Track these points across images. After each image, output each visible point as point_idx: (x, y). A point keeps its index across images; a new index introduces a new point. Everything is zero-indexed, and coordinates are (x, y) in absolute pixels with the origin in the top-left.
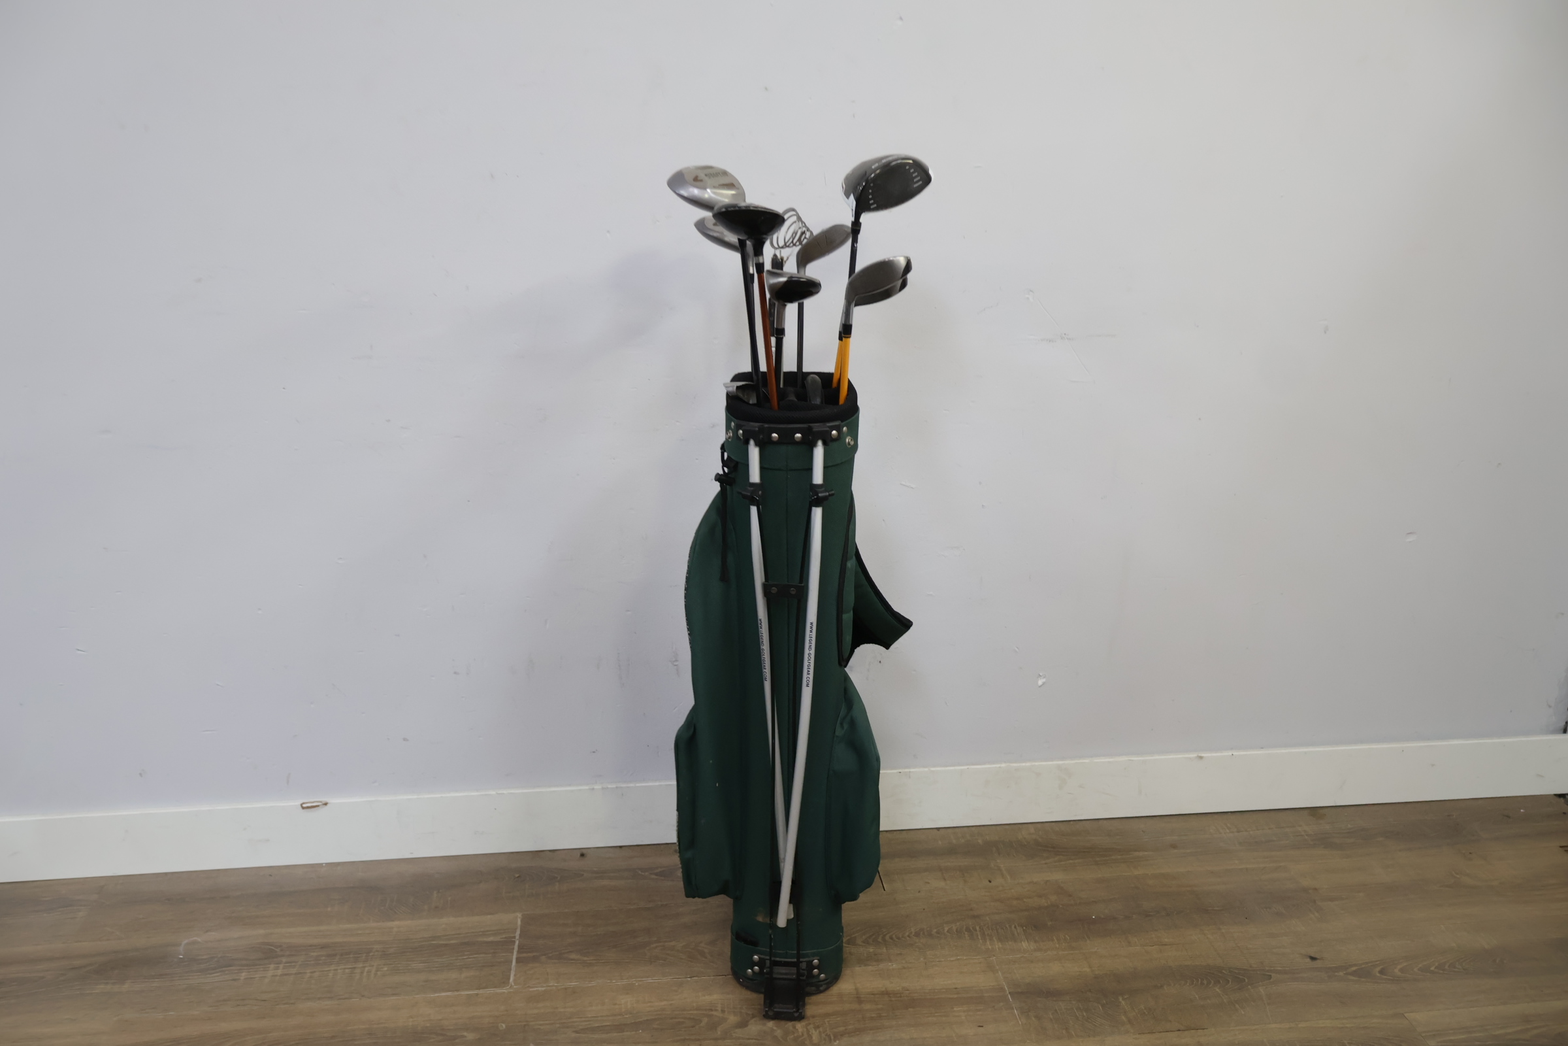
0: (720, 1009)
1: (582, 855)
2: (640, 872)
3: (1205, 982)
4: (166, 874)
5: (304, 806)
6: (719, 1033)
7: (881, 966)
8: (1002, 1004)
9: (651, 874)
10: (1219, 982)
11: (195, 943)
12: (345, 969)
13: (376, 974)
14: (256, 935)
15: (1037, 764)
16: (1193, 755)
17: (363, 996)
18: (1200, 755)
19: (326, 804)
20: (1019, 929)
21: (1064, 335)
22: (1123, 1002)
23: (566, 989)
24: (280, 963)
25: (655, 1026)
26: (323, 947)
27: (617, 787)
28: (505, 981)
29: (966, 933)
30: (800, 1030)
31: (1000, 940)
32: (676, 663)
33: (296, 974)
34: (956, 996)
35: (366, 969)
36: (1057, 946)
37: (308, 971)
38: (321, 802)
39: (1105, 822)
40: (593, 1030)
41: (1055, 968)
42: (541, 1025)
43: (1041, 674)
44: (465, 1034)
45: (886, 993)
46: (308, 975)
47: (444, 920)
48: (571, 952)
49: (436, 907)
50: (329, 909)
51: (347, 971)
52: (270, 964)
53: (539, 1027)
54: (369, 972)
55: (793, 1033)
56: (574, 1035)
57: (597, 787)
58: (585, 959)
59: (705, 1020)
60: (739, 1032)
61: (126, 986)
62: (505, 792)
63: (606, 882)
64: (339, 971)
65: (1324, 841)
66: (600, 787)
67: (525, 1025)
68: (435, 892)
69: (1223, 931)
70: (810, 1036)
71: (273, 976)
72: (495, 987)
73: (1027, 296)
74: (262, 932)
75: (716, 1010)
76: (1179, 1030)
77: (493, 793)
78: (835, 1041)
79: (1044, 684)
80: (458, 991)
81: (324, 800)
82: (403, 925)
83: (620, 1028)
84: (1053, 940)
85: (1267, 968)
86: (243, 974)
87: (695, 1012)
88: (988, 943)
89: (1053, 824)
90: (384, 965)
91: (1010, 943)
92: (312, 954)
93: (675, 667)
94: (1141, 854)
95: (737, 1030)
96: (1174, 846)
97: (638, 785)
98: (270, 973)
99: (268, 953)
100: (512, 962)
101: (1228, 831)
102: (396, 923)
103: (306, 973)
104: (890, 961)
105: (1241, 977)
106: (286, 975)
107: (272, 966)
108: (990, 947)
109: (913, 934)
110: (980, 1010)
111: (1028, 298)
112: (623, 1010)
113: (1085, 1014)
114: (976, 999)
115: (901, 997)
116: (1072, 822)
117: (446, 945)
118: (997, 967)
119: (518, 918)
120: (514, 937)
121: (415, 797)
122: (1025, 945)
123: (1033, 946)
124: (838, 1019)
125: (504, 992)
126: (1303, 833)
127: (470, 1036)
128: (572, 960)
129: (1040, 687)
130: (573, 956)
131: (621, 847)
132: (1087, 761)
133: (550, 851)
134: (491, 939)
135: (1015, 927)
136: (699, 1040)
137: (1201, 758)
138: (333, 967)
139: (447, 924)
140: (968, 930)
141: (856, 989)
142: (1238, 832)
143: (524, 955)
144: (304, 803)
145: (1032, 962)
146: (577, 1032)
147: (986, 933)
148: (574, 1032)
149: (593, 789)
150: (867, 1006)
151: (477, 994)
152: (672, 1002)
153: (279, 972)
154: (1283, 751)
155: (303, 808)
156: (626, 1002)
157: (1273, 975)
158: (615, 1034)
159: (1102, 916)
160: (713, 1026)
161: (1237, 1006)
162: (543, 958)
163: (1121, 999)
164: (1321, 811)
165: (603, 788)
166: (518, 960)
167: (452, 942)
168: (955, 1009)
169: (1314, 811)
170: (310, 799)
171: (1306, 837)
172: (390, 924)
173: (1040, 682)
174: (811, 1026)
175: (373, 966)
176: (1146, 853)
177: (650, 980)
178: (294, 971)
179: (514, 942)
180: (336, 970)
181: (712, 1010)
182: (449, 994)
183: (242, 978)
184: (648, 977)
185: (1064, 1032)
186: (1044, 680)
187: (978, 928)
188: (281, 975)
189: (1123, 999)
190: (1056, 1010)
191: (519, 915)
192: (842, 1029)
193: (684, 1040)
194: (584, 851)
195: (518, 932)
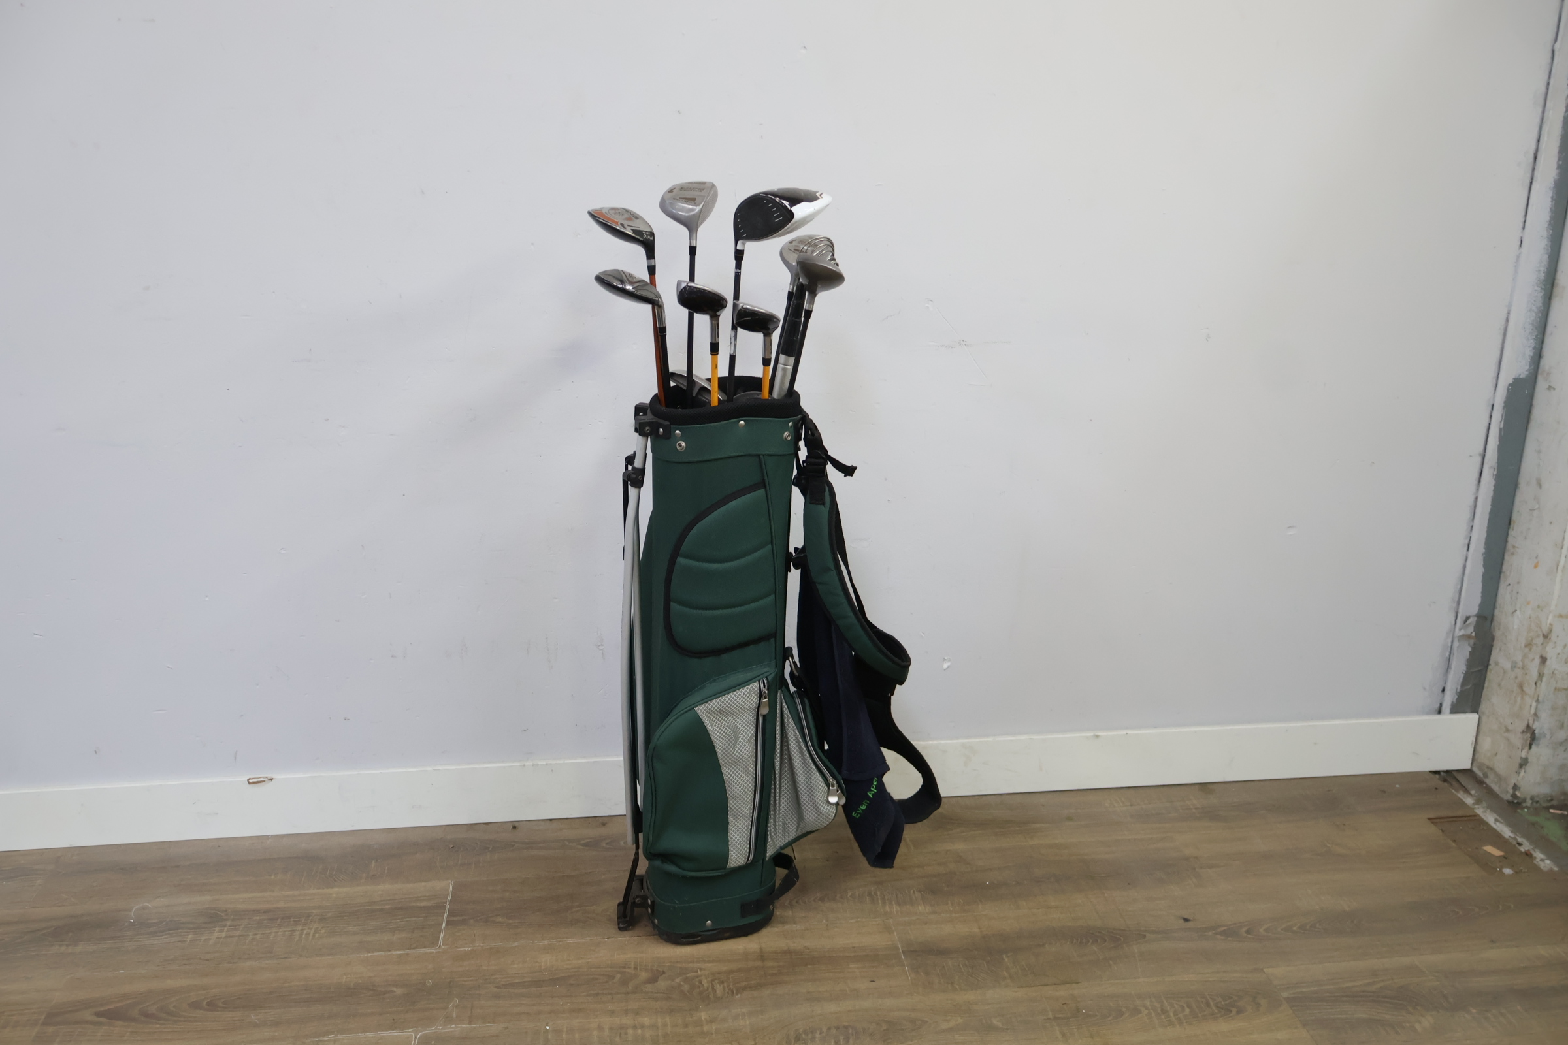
0: (633, 966)
1: (514, 827)
2: (567, 843)
3: (1084, 941)
4: (120, 845)
5: (250, 781)
6: (630, 988)
7: (787, 927)
8: (894, 961)
9: (578, 844)
10: (1097, 941)
11: (144, 908)
12: (286, 931)
13: (314, 935)
14: (203, 900)
15: (943, 742)
16: (1091, 734)
17: (301, 956)
18: (1097, 734)
19: (271, 780)
20: (917, 894)
21: (962, 342)
22: (1006, 960)
23: (491, 948)
24: (225, 926)
25: (572, 982)
26: (265, 912)
27: (547, 764)
28: (435, 942)
29: (868, 898)
30: (706, 985)
31: (899, 904)
32: (601, 647)
33: (239, 936)
34: (852, 954)
35: (305, 932)
36: (951, 909)
37: (250, 934)
38: (266, 777)
39: (1008, 796)
40: (513, 985)
41: (947, 929)
42: (465, 981)
43: (946, 658)
44: (395, 989)
45: (788, 952)
46: (251, 937)
47: (381, 887)
48: (497, 915)
49: (374, 875)
50: (273, 877)
51: (287, 933)
52: (215, 927)
53: (463, 983)
54: (308, 934)
55: (699, 987)
56: (495, 990)
57: (529, 763)
58: (511, 921)
59: (619, 976)
60: (649, 987)
61: (79, 948)
62: (440, 768)
63: (535, 852)
64: (280, 933)
65: (1211, 814)
66: (531, 764)
67: (450, 982)
68: (374, 861)
69: (1106, 895)
70: (714, 990)
71: (217, 938)
72: (425, 947)
73: (927, 305)
74: (208, 898)
75: (629, 968)
76: (1055, 984)
77: (429, 769)
78: (737, 994)
79: (949, 667)
80: (390, 951)
81: (270, 776)
82: (340, 892)
83: (538, 983)
84: (947, 904)
85: (1143, 929)
86: (190, 936)
87: (610, 969)
88: (887, 907)
89: (959, 798)
90: (322, 928)
91: (908, 906)
92: (255, 918)
93: (601, 651)
94: (1038, 825)
95: (646, 985)
96: (1069, 819)
97: (566, 762)
98: (215, 935)
99: (214, 917)
100: (442, 925)
101: (1121, 804)
102: (336, 889)
103: (248, 935)
104: (795, 923)
105: (1118, 936)
106: (230, 937)
107: (217, 929)
108: (889, 910)
109: (819, 898)
110: (873, 967)
111: (928, 307)
112: (543, 968)
113: (970, 970)
114: (872, 958)
115: (802, 955)
116: (977, 797)
117: (381, 910)
118: (894, 928)
119: (450, 885)
120: (446, 903)
121: (356, 773)
122: (921, 908)
123: (928, 909)
124: (742, 975)
125: (433, 952)
126: (1192, 807)
127: (399, 991)
128: (498, 922)
129: (945, 670)
130: (499, 919)
131: (551, 820)
132: (990, 739)
133: (484, 824)
134: (424, 904)
135: (914, 892)
136: (611, 994)
137: (1097, 736)
138: (274, 930)
139: (384, 889)
140: (870, 894)
141: (761, 949)
142: (1131, 805)
143: (455, 919)
144: (250, 779)
145: (926, 923)
146: (499, 987)
147: (886, 898)
148: (496, 987)
149: (524, 765)
150: (770, 964)
151: (408, 954)
152: (589, 960)
153: (224, 934)
154: (1174, 730)
155: (250, 783)
156: (547, 960)
157: (1148, 935)
158: (535, 989)
159: (996, 882)
160: (624, 983)
161: (1111, 962)
162: (472, 921)
163: (1004, 956)
164: (1211, 787)
165: (533, 765)
166: (448, 923)
167: (387, 907)
168: (851, 966)
169: (1204, 787)
170: (257, 775)
171: (1194, 810)
172: (330, 891)
173: (945, 666)
174: (717, 981)
175: (311, 929)
176: (1043, 825)
177: (569, 941)
178: (238, 933)
179: (445, 907)
180: (277, 932)
181: (624, 967)
182: (382, 953)
183: (188, 940)
184: (567, 938)
185: (949, 986)
186: (949, 664)
187: (879, 893)
188: (226, 937)
189: (1007, 957)
190: (944, 967)
191: (451, 882)
192: (743, 984)
193: (598, 994)
194: (516, 824)
195: (449, 898)
